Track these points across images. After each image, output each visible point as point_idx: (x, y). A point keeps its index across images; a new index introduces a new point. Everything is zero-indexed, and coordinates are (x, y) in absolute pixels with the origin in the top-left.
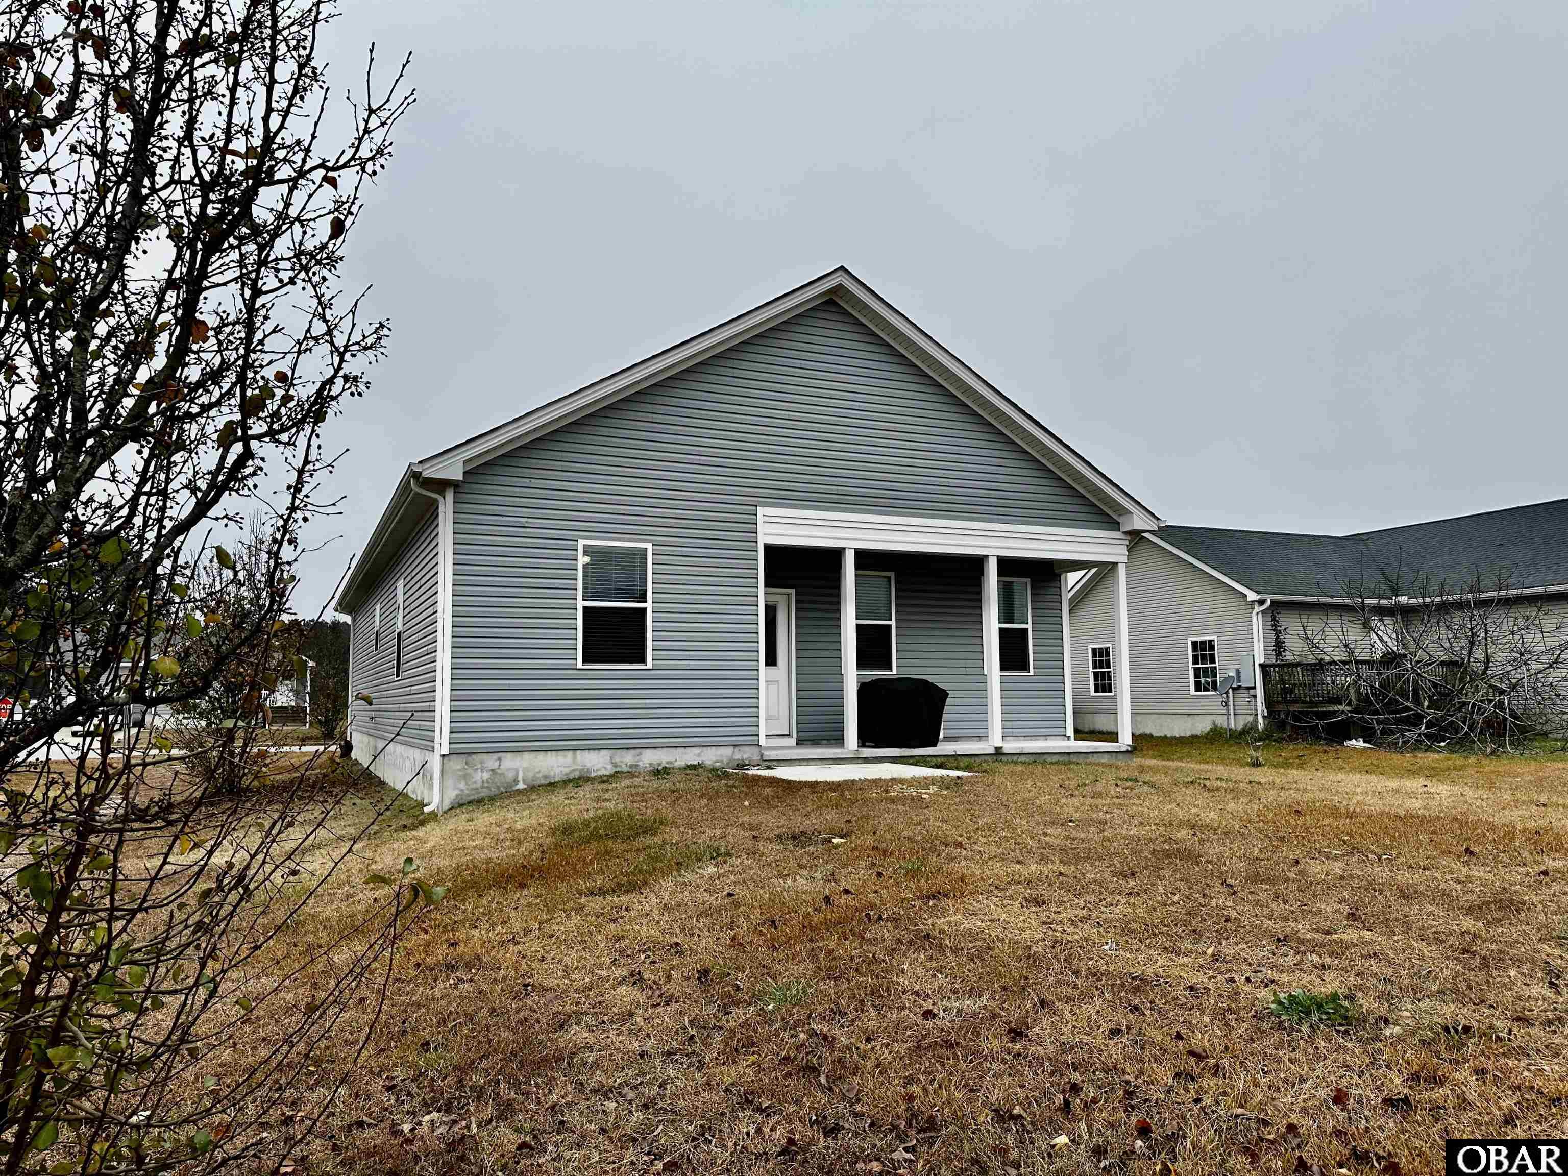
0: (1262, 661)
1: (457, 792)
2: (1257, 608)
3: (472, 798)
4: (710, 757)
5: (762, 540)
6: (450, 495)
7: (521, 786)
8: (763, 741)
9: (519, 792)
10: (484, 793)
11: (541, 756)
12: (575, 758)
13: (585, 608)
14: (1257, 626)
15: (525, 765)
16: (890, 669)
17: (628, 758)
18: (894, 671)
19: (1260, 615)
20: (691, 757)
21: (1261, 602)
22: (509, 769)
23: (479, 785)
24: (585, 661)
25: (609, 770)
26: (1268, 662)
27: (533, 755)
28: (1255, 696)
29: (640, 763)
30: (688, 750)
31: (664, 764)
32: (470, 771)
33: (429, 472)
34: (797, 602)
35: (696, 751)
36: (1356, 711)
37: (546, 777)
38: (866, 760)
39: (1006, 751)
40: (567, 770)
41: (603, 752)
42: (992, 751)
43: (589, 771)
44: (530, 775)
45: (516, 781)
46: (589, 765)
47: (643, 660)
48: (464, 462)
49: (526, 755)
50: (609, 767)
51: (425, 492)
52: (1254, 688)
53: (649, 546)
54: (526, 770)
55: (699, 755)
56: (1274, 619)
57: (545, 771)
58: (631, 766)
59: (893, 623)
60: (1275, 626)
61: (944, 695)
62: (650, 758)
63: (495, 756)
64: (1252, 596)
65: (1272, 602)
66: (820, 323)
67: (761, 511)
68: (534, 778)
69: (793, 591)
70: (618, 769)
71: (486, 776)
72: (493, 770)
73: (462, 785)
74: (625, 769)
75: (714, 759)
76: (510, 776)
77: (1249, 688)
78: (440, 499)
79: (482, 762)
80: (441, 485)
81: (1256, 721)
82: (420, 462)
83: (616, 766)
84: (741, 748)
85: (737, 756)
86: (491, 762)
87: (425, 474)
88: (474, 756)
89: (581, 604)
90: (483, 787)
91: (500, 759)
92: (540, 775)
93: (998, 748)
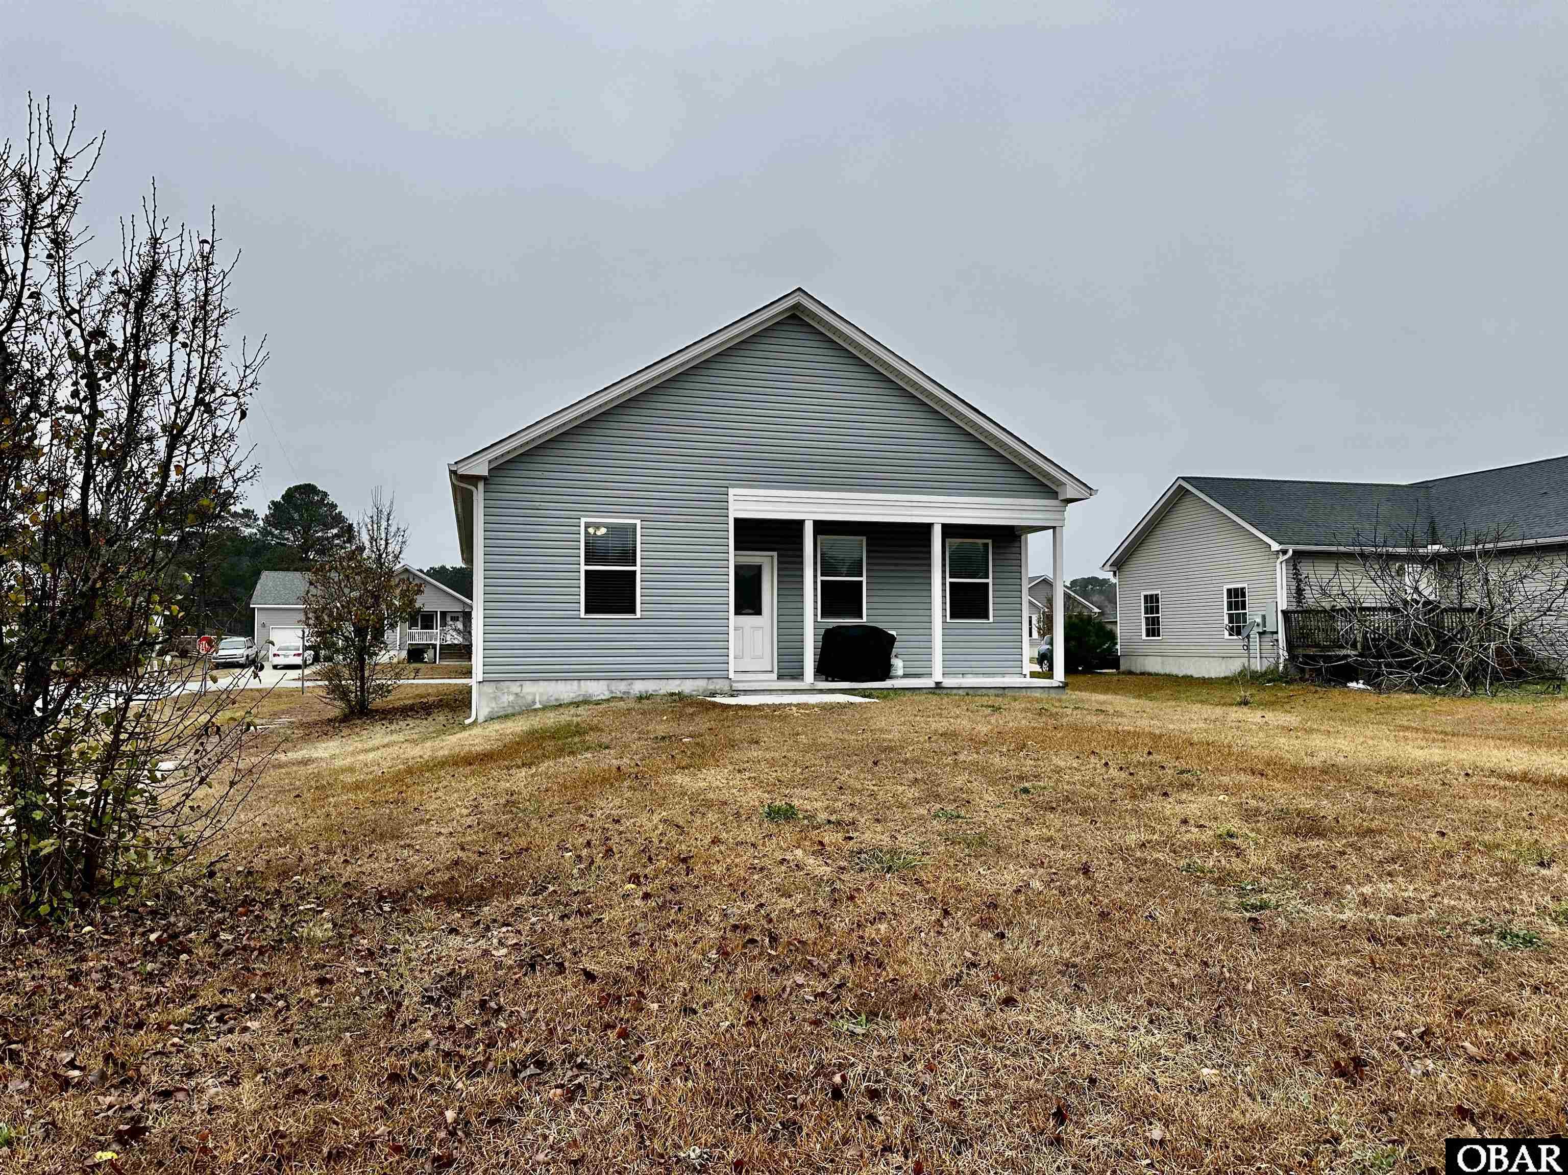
0: (1284, 608)
1: (490, 710)
2: (1282, 558)
3: (499, 714)
4: (687, 687)
5: (732, 515)
6: (481, 486)
7: (538, 706)
8: (732, 675)
9: (535, 710)
10: (510, 711)
11: (553, 683)
12: (579, 686)
13: (586, 572)
14: (1281, 574)
15: (541, 690)
16: (861, 617)
17: (622, 687)
18: (865, 619)
19: (1284, 565)
20: (674, 686)
21: (1285, 552)
22: (528, 694)
23: (506, 705)
24: (587, 612)
25: (607, 695)
26: (1291, 608)
27: (546, 683)
28: (1277, 641)
29: (632, 691)
30: (670, 681)
31: (651, 692)
32: (499, 694)
33: (463, 470)
34: (779, 562)
35: (678, 682)
36: (1361, 655)
37: (557, 700)
38: (821, 691)
39: (944, 685)
40: (572, 695)
41: (601, 682)
42: (933, 685)
43: (590, 696)
44: (545, 698)
45: (534, 703)
46: (591, 692)
47: (633, 611)
48: (490, 462)
49: (541, 683)
50: (607, 693)
51: (462, 485)
52: (1277, 633)
53: (638, 522)
54: (541, 694)
55: (679, 685)
56: (1295, 568)
57: (556, 696)
58: (624, 693)
59: (864, 579)
60: (1296, 576)
61: (892, 639)
62: (639, 687)
63: (518, 683)
64: (1275, 547)
65: (1294, 551)
66: (783, 334)
67: (731, 491)
68: (548, 700)
69: (775, 554)
70: (614, 695)
71: (511, 698)
72: (516, 694)
73: (494, 705)
74: (619, 695)
75: (692, 688)
76: (529, 698)
77: (1273, 633)
78: (473, 488)
79: (508, 688)
80: (474, 479)
81: (1278, 663)
82: (456, 463)
83: (612, 692)
84: (715, 680)
85: (711, 687)
86: (515, 688)
87: (460, 472)
88: (502, 683)
89: (583, 568)
90: (509, 706)
91: (521, 686)
92: (552, 698)
93: (937, 683)
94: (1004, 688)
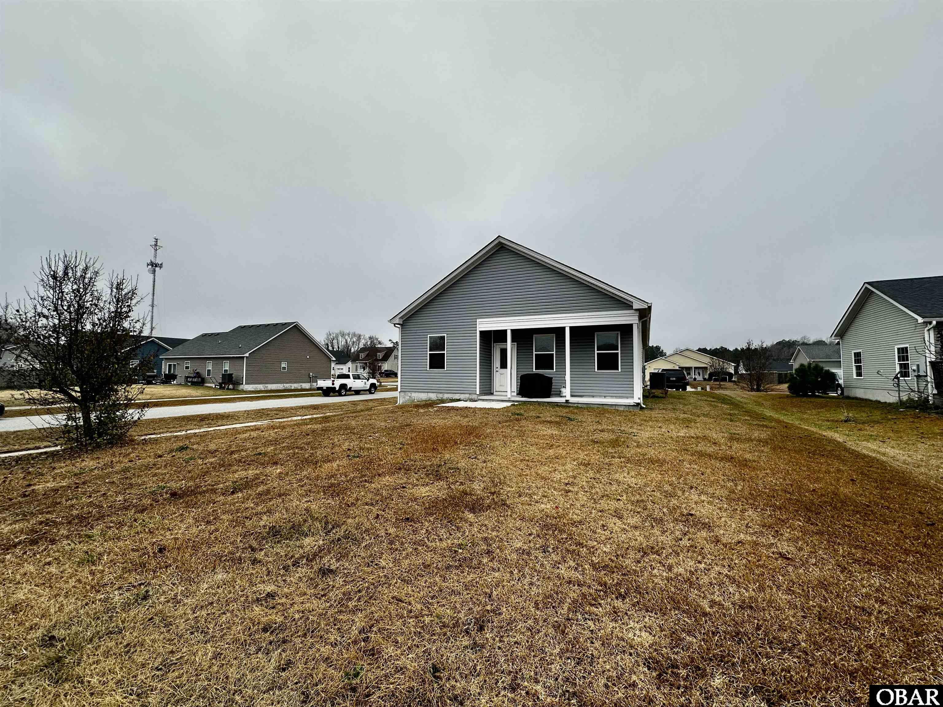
0: (932, 360)
1: (402, 401)
2: (928, 327)
4: (462, 397)
5: (478, 330)
6: (400, 326)
8: (477, 393)
10: (408, 402)
11: (420, 393)
12: (428, 395)
14: (927, 337)
15: (417, 396)
16: (553, 369)
17: (441, 395)
18: (555, 370)
20: (457, 396)
21: (929, 323)
22: (413, 397)
23: (407, 400)
24: (430, 368)
26: (936, 360)
28: (928, 381)
29: (444, 397)
30: (456, 394)
31: (450, 398)
32: (405, 396)
34: (518, 347)
35: (459, 395)
37: (421, 399)
39: (570, 401)
40: (425, 398)
41: (434, 393)
42: (564, 401)
45: (415, 400)
47: (444, 368)
49: (417, 393)
52: (927, 376)
53: (445, 335)
58: (441, 398)
59: (554, 352)
61: (550, 379)
62: (446, 396)
64: (921, 319)
65: (937, 322)
67: (477, 320)
71: (408, 398)
72: (410, 396)
73: (404, 399)
75: (464, 397)
77: (925, 376)
79: (408, 394)
81: (928, 396)
82: (390, 319)
84: (472, 395)
85: (470, 397)
88: (406, 392)
89: (429, 353)
91: (411, 394)
93: (567, 401)
94: (603, 405)
